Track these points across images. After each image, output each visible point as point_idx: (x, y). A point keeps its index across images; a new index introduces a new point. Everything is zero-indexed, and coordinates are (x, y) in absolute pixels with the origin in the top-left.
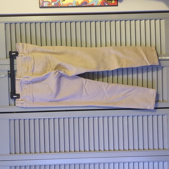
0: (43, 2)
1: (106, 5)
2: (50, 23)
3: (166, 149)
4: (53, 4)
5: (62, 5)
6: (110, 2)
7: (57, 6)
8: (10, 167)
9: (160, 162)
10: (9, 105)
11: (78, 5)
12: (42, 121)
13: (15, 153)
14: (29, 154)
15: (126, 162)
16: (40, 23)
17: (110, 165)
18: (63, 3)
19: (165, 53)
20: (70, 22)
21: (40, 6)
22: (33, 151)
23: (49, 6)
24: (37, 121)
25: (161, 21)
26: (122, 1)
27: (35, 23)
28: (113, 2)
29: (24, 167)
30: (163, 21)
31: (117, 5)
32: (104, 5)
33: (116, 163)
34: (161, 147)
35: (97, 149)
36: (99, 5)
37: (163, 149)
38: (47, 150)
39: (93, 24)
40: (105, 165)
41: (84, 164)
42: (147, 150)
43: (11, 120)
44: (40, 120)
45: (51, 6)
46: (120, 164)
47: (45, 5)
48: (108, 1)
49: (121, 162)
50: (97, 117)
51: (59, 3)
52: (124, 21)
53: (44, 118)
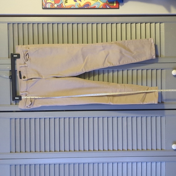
0: (46, 3)
1: (108, 7)
2: (53, 24)
3: (164, 150)
4: (56, 6)
5: (65, 6)
6: (112, 5)
7: (60, 8)
8: (10, 165)
9: (163, 162)
10: (11, 104)
11: (80, 7)
12: (42, 121)
13: (15, 152)
14: (29, 152)
15: (125, 162)
16: (43, 24)
17: (109, 164)
18: (65, 5)
19: (164, 55)
20: (72, 24)
21: (43, 7)
22: (33, 150)
23: (52, 7)
24: (38, 120)
25: (161, 24)
26: (123, 5)
27: (38, 24)
28: (115, 5)
29: (24, 165)
30: (163, 25)
31: (118, 8)
32: (105, 7)
33: (115, 163)
34: (159, 148)
35: (96, 149)
36: (101, 7)
37: (161, 149)
38: (48, 149)
39: (95, 25)
40: (104, 165)
41: (84, 163)
42: (145, 150)
43: (12, 119)
44: (40, 119)
45: (53, 7)
46: (118, 164)
47: (48, 6)
48: (109, 4)
49: (120, 162)
50: (97, 118)
51: (62, 5)
52: (125, 24)
53: (45, 117)
